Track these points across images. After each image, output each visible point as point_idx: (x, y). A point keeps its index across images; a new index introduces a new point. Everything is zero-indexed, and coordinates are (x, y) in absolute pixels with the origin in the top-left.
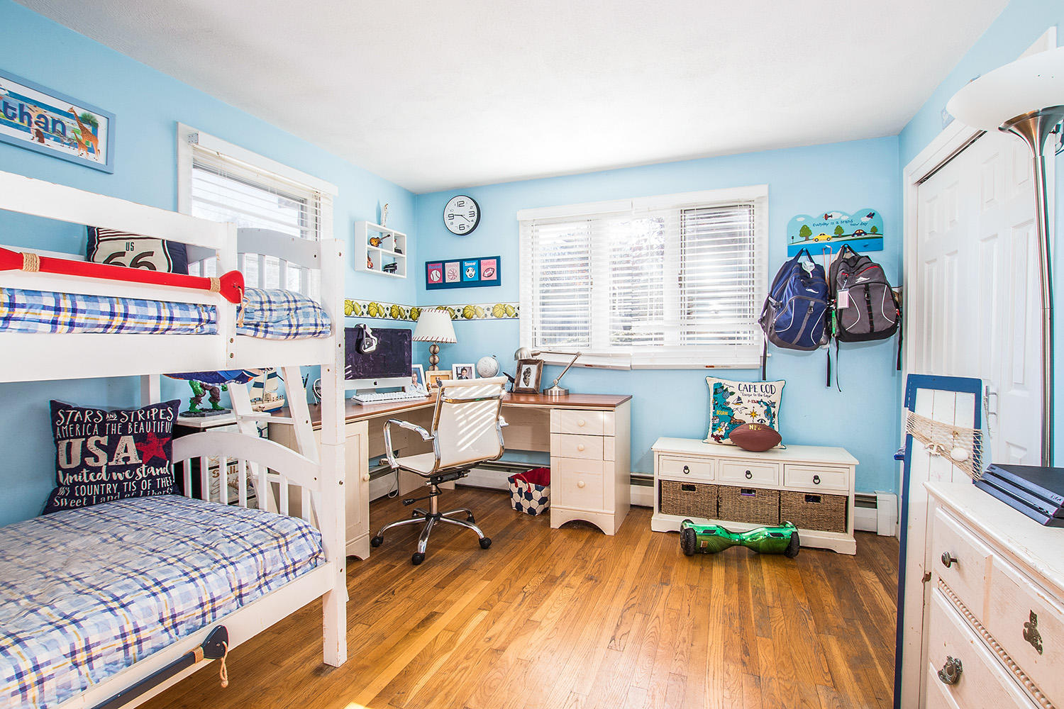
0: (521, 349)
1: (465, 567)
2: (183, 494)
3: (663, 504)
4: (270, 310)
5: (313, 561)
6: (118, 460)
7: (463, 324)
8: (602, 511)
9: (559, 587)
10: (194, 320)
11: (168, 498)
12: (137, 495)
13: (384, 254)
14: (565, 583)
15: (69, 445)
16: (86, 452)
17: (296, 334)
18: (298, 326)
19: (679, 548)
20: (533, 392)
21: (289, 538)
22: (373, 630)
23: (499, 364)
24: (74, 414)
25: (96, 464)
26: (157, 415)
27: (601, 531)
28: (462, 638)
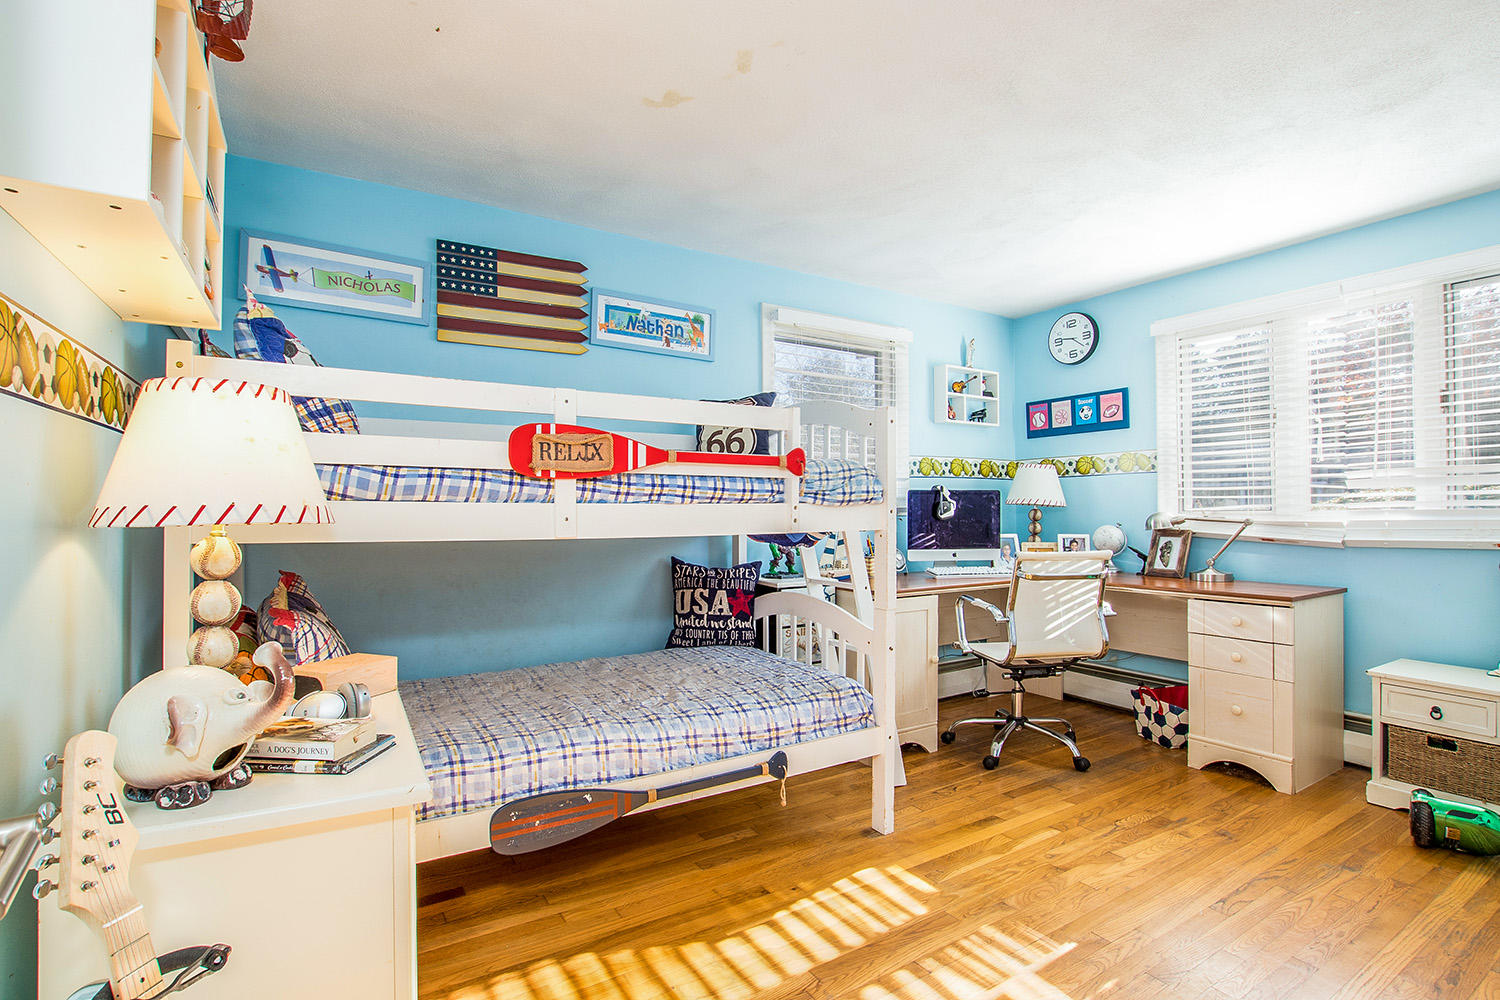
0: (1156, 514)
1: (1047, 784)
2: (762, 649)
3: (1390, 763)
4: (827, 480)
5: (863, 721)
6: (715, 611)
7: (1076, 482)
8: (1270, 754)
9: (1169, 832)
10: (768, 491)
11: (751, 649)
12: (728, 644)
13: (971, 400)
14: (1180, 829)
15: (683, 594)
16: (694, 602)
17: (850, 501)
18: (851, 493)
19: (1407, 834)
20: (1174, 576)
21: (842, 694)
22: (925, 815)
23: (1126, 535)
24: (687, 569)
25: (700, 612)
26: (744, 574)
27: (1270, 785)
28: (1019, 847)
